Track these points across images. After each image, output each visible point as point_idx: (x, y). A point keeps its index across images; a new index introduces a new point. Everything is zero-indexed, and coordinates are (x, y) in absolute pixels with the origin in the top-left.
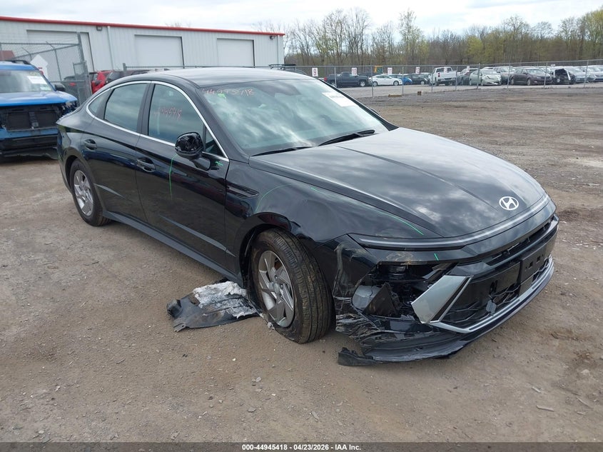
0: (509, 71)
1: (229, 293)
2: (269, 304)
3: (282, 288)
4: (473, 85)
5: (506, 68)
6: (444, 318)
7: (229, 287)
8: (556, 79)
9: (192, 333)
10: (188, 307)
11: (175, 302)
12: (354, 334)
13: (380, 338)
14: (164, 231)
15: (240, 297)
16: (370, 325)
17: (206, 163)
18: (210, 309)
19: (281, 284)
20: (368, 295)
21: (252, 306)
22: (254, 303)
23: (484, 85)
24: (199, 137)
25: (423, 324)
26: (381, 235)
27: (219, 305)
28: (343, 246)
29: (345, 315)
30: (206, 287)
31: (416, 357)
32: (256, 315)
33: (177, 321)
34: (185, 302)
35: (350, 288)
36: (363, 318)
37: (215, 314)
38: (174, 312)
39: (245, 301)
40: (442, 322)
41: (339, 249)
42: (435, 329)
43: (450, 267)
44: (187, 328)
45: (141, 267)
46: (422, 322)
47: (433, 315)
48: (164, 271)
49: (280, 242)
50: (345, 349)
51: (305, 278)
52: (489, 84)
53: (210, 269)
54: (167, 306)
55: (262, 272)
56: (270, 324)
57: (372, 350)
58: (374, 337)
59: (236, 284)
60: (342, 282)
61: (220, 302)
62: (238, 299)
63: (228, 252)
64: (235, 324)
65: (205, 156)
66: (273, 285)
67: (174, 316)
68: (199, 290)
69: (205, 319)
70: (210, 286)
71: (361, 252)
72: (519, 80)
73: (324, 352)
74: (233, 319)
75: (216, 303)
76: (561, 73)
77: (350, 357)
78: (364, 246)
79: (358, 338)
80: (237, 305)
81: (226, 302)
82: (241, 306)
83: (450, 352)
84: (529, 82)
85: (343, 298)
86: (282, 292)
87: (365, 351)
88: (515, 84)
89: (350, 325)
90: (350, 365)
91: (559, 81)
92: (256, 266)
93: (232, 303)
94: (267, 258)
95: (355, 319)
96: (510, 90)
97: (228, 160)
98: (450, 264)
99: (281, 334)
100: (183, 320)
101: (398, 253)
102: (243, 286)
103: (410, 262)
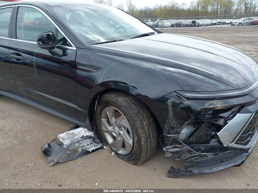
0: (174, 22)
1: (83, 136)
2: (110, 140)
3: (121, 130)
4: (160, 27)
5: (172, 20)
6: (237, 141)
7: (82, 132)
8: (192, 25)
9: (62, 166)
10: (56, 148)
11: (47, 146)
12: (179, 157)
13: (197, 158)
14: (30, 98)
15: (90, 137)
16: (191, 151)
17: (60, 52)
18: (71, 148)
19: (120, 128)
20: (186, 131)
21: (98, 142)
22: (99, 140)
23: (165, 27)
24: (54, 34)
25: (226, 147)
26: (199, 90)
27: (77, 144)
28: (173, 100)
29: (173, 146)
30: (66, 133)
31: (221, 168)
32: (102, 148)
33: (50, 158)
34: (53, 144)
35: (178, 128)
36: (186, 147)
37: (75, 151)
38: (46, 153)
39: (94, 139)
40: (235, 143)
41: (169, 102)
42: (232, 148)
43: (241, 108)
44: (58, 163)
45: (18, 122)
46: (225, 146)
47: (231, 140)
48: (34, 123)
49: (121, 100)
50: (172, 167)
51: (142, 123)
52: (167, 27)
53: (63, 119)
54: (41, 149)
55: (104, 120)
56: (113, 153)
57: (192, 166)
58: (193, 158)
59: (86, 129)
60: (172, 124)
61: (78, 142)
62: (89, 138)
63: (79, 109)
64: (89, 155)
65: (58, 47)
66: (113, 128)
67: (47, 155)
68: (62, 135)
69: (69, 155)
70: (69, 132)
71: (187, 103)
72: (178, 25)
73: (155, 169)
74: (88, 153)
75: (75, 143)
76: (194, 22)
77: (177, 172)
78: (188, 99)
79: (181, 160)
80: (89, 143)
81: (82, 141)
82: (92, 143)
83: (240, 162)
84: (182, 26)
85: (172, 135)
86: (121, 132)
87: (186, 168)
88: (177, 27)
89: (176, 152)
90: (176, 177)
91: (193, 25)
92: (99, 117)
93: (85, 142)
94: (109, 111)
95: (180, 148)
96: (176, 29)
97: (75, 49)
98: (240, 106)
99: (123, 159)
100: (54, 158)
101: (212, 102)
102: (91, 130)
103: (220, 107)
